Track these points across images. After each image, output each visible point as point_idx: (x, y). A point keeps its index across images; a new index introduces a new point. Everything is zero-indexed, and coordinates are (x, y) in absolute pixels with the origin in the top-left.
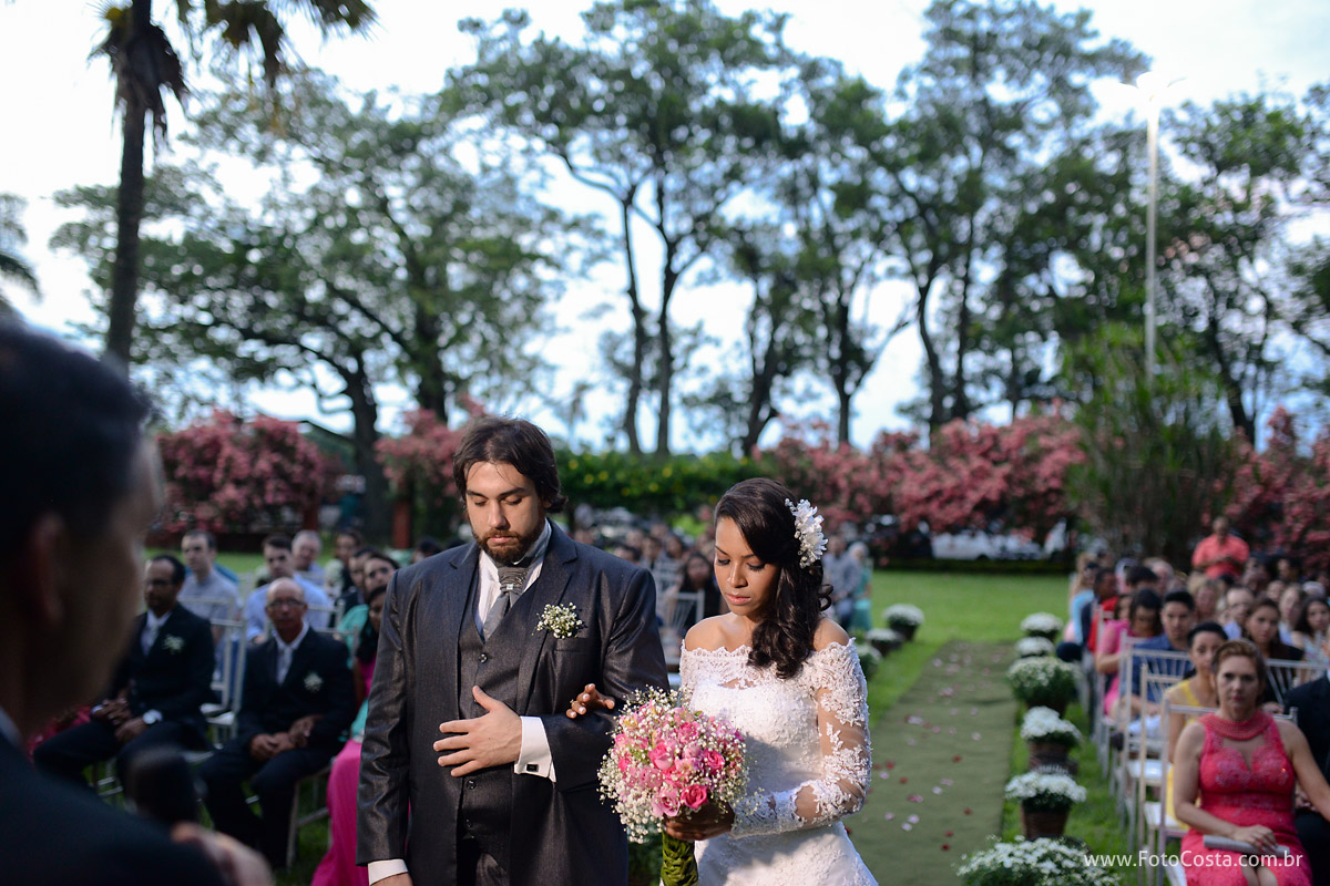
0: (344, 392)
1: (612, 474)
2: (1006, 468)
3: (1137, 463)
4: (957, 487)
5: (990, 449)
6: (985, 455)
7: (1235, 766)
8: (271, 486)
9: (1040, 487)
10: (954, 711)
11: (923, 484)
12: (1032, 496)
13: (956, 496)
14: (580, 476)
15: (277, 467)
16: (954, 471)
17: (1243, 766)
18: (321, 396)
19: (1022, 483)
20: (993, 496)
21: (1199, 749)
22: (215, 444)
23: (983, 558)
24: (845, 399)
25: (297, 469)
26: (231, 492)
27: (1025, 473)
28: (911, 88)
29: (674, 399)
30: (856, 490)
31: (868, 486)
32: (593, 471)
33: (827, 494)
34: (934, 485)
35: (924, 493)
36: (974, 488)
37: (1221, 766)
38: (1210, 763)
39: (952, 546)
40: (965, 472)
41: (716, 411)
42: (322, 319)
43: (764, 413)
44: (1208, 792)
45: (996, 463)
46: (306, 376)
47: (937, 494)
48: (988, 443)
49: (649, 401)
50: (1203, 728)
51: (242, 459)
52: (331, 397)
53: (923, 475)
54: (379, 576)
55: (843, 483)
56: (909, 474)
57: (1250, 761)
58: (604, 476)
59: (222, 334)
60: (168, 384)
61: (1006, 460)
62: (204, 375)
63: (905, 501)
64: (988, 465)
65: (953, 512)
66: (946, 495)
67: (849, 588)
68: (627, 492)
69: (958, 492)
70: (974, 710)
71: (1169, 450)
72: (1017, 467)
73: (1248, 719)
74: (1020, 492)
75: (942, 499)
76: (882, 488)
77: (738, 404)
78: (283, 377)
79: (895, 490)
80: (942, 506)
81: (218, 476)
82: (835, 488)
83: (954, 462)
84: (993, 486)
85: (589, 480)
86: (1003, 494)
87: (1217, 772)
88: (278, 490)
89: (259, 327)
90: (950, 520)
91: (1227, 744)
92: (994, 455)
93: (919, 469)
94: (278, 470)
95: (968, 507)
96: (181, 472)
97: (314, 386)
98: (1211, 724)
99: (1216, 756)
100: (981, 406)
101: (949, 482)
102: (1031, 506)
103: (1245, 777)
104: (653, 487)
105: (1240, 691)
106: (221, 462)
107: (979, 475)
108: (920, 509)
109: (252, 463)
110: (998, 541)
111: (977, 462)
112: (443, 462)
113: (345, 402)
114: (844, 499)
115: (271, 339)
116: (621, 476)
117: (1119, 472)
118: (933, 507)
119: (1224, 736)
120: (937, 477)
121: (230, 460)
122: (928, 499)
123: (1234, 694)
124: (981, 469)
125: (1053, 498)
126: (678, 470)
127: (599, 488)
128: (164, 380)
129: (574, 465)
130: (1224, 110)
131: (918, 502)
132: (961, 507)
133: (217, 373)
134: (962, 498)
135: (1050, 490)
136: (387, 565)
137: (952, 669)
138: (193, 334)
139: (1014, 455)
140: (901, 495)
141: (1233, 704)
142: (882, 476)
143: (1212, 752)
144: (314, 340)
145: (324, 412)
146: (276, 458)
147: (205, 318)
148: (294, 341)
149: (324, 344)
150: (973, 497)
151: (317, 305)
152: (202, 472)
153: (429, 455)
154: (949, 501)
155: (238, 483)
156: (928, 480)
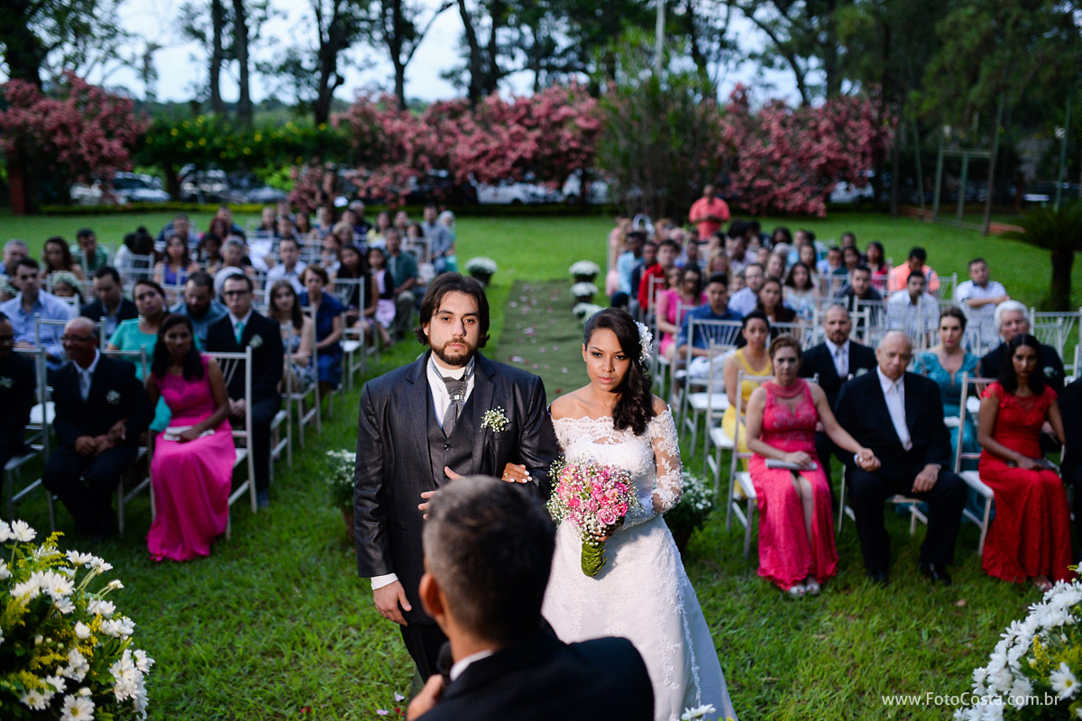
1: (210, 140)
2: (537, 133)
3: (648, 140)
4: (500, 148)
5: (524, 117)
6: (519, 122)
7: (785, 415)
9: (563, 148)
10: (542, 349)
11: (472, 146)
12: (557, 155)
13: (499, 155)
14: (181, 142)
16: (496, 135)
17: (790, 415)
19: (550, 144)
20: (528, 155)
21: (763, 404)
23: (516, 202)
24: (400, 69)
27: (552, 136)
29: (251, 67)
30: (419, 151)
31: (429, 148)
32: (194, 138)
33: (395, 155)
34: (481, 147)
35: (474, 153)
36: (514, 149)
37: (778, 415)
38: (771, 413)
39: (496, 195)
40: (505, 136)
41: (287, 78)
43: (332, 81)
44: (766, 432)
45: (529, 128)
47: (484, 154)
48: (522, 111)
49: (228, 68)
50: (765, 391)
53: (473, 139)
54: (147, 299)
55: (409, 146)
56: (461, 138)
57: (794, 411)
58: (202, 142)
61: (537, 126)
63: (459, 160)
64: (523, 130)
65: (497, 168)
66: (491, 155)
67: (443, 249)
68: (223, 155)
69: (500, 152)
70: (556, 347)
71: (673, 131)
72: (545, 131)
73: (792, 385)
74: (548, 151)
75: (487, 158)
76: (440, 150)
77: (307, 71)
79: (451, 151)
80: (487, 164)
82: (401, 150)
83: (496, 128)
84: (527, 147)
85: (189, 145)
86: (535, 153)
87: (774, 420)
90: (494, 174)
91: (781, 402)
92: (527, 122)
93: (469, 133)
95: (508, 164)
98: (770, 389)
99: (774, 410)
100: (508, 73)
101: (494, 144)
102: (556, 162)
103: (791, 422)
104: (246, 151)
105: (788, 369)
107: (518, 138)
108: (471, 167)
110: (531, 188)
111: (515, 128)
114: (409, 159)
116: (217, 141)
117: (636, 147)
118: (481, 164)
119: (778, 396)
120: (483, 140)
122: (477, 158)
123: (784, 372)
124: (518, 133)
125: (573, 156)
126: (266, 135)
127: (199, 151)
129: (175, 133)
131: (470, 161)
132: (503, 164)
134: (504, 157)
135: (571, 150)
136: (153, 290)
137: (525, 310)
139: (543, 121)
140: (456, 155)
141: (784, 378)
142: (440, 140)
143: (771, 407)
150: (513, 155)
154: (493, 160)
156: (477, 142)
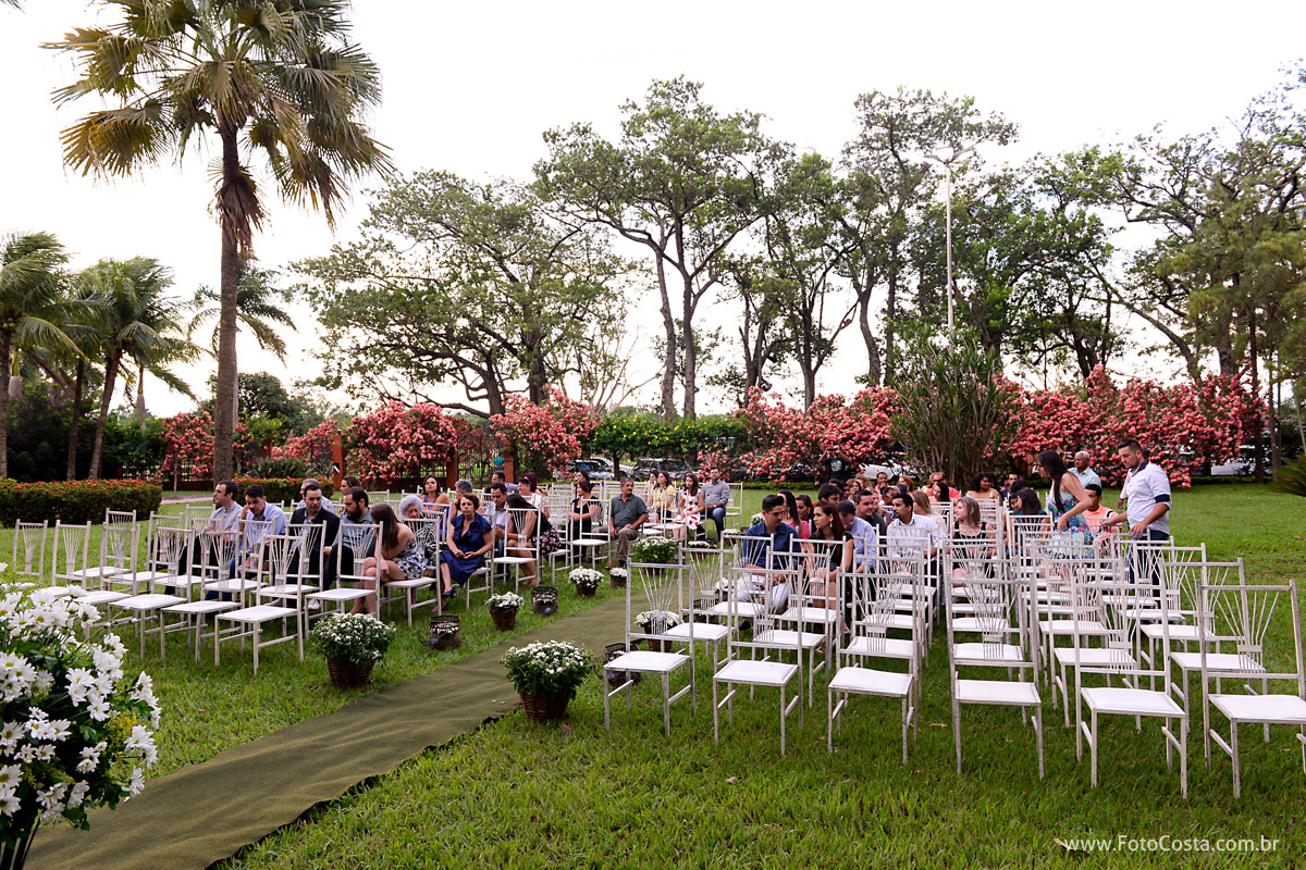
0: (482, 386)
4: (863, 431)
6: (883, 409)
8: (423, 448)
13: (863, 438)
15: (426, 436)
25: (439, 437)
26: (400, 452)
28: (853, 159)
31: (803, 434)
32: (628, 431)
34: (848, 431)
46: (460, 376)
47: (850, 437)
51: (406, 431)
52: (475, 389)
58: (635, 434)
76: (812, 435)
81: (393, 443)
88: (428, 450)
94: (428, 438)
97: (465, 382)
104: (667, 439)
106: (394, 435)
113: (484, 392)
120: (850, 426)
122: (844, 441)
130: (1069, 159)
134: (867, 439)
140: (824, 439)
149: (471, 356)
152: (382, 440)
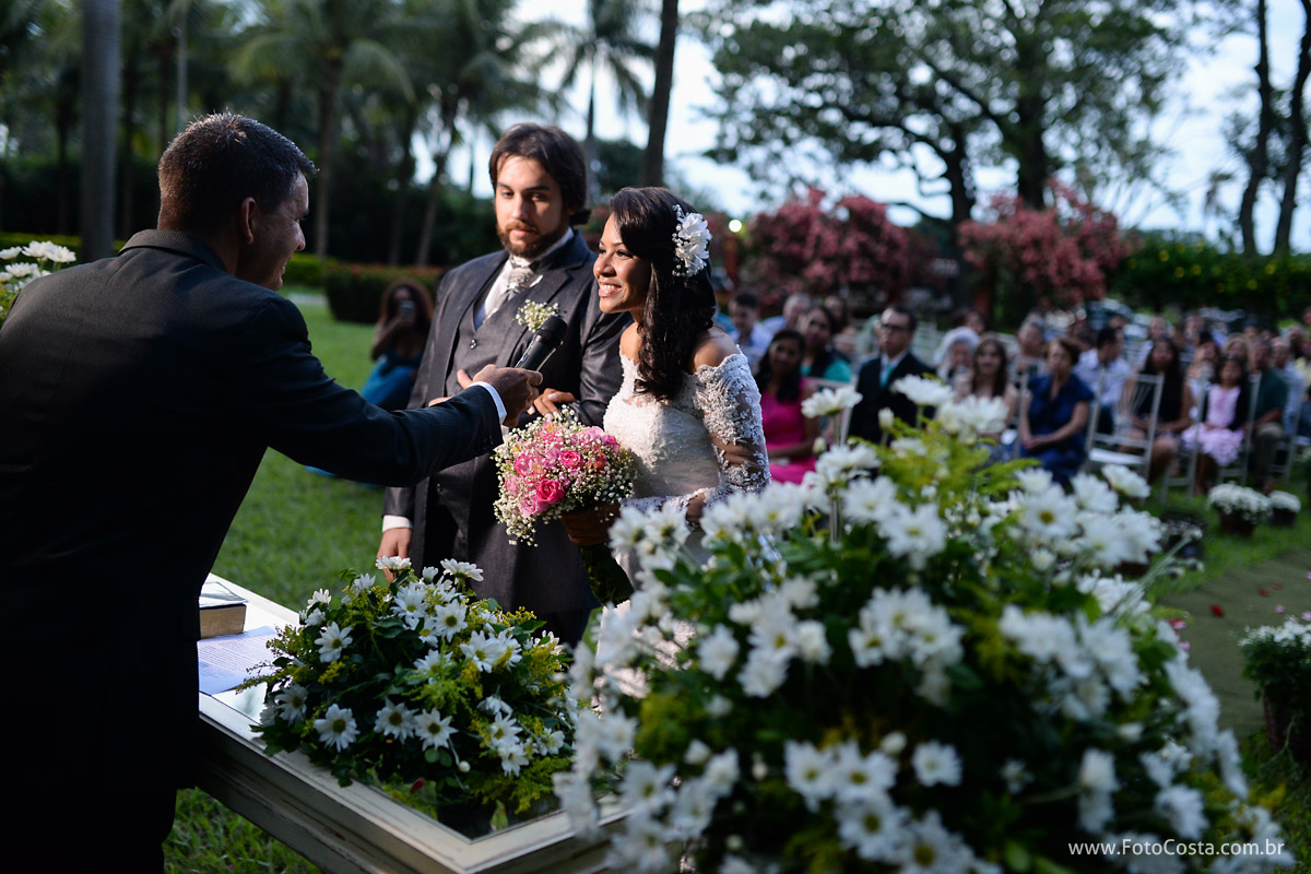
0: (944, 176)
1: (1207, 267)
8: (856, 264)
14: (1170, 268)
15: (862, 247)
18: (920, 179)
22: (806, 222)
25: (881, 249)
26: (819, 268)
42: (926, 100)
46: (906, 157)
51: (830, 237)
52: (930, 181)
58: (1197, 270)
59: (833, 116)
60: (777, 163)
62: (811, 156)
68: (1221, 288)
78: (887, 158)
81: (808, 253)
85: (1180, 273)
88: (862, 268)
89: (865, 110)
94: (864, 251)
96: (777, 247)
97: (914, 167)
104: (1252, 285)
106: (811, 241)
109: (840, 242)
112: (1024, 247)
113: (945, 185)
115: (875, 121)
116: (1216, 271)
121: (819, 238)
126: (1284, 269)
127: (1191, 282)
128: (773, 159)
129: (1165, 257)
133: (824, 154)
138: (805, 118)
144: (918, 123)
145: (922, 194)
146: (863, 237)
147: (815, 100)
148: (898, 123)
149: (929, 127)
151: (921, 88)
152: (795, 248)
153: (1010, 240)
155: (827, 260)
